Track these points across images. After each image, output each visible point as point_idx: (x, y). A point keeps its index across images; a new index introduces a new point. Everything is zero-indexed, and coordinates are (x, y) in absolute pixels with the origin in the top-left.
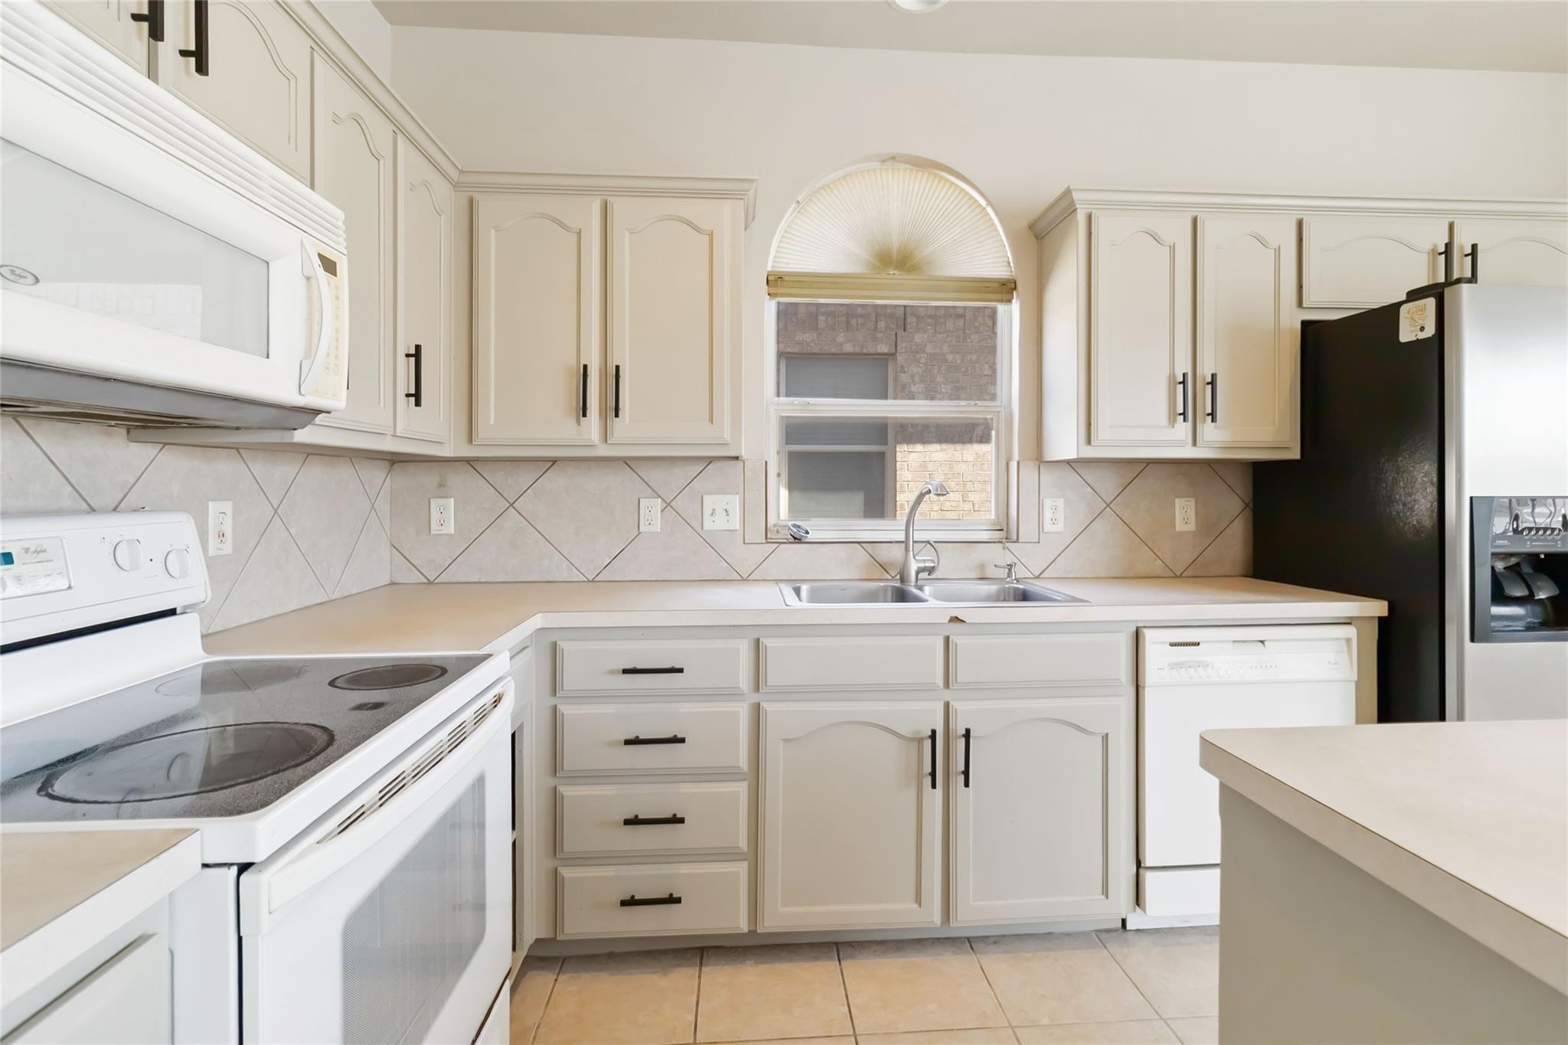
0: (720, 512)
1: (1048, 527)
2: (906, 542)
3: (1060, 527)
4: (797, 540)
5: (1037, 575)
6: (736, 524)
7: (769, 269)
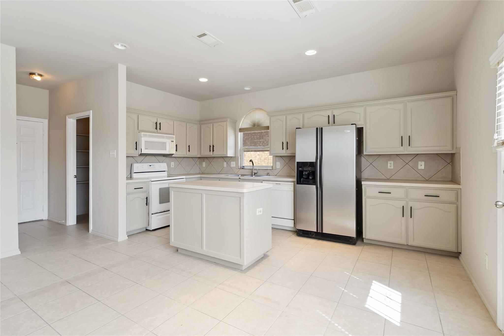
0: (233, 164)
1: (277, 167)
2: (253, 169)
3: (279, 167)
4: (243, 169)
5: (276, 175)
6: (235, 166)
7: (240, 128)
